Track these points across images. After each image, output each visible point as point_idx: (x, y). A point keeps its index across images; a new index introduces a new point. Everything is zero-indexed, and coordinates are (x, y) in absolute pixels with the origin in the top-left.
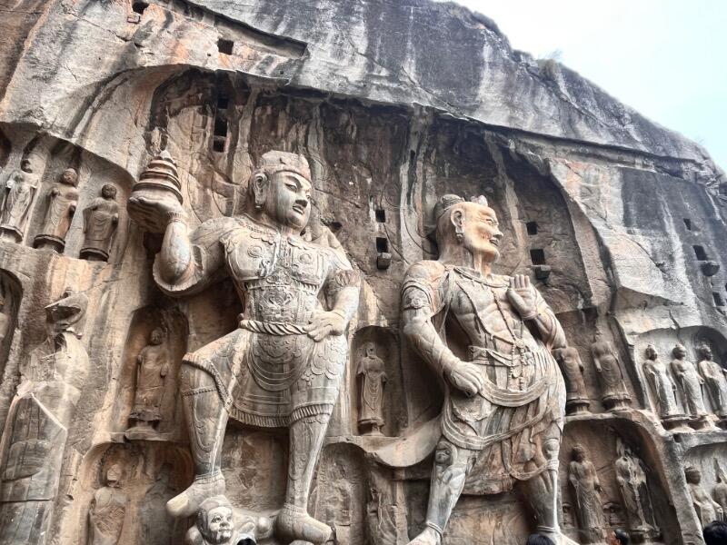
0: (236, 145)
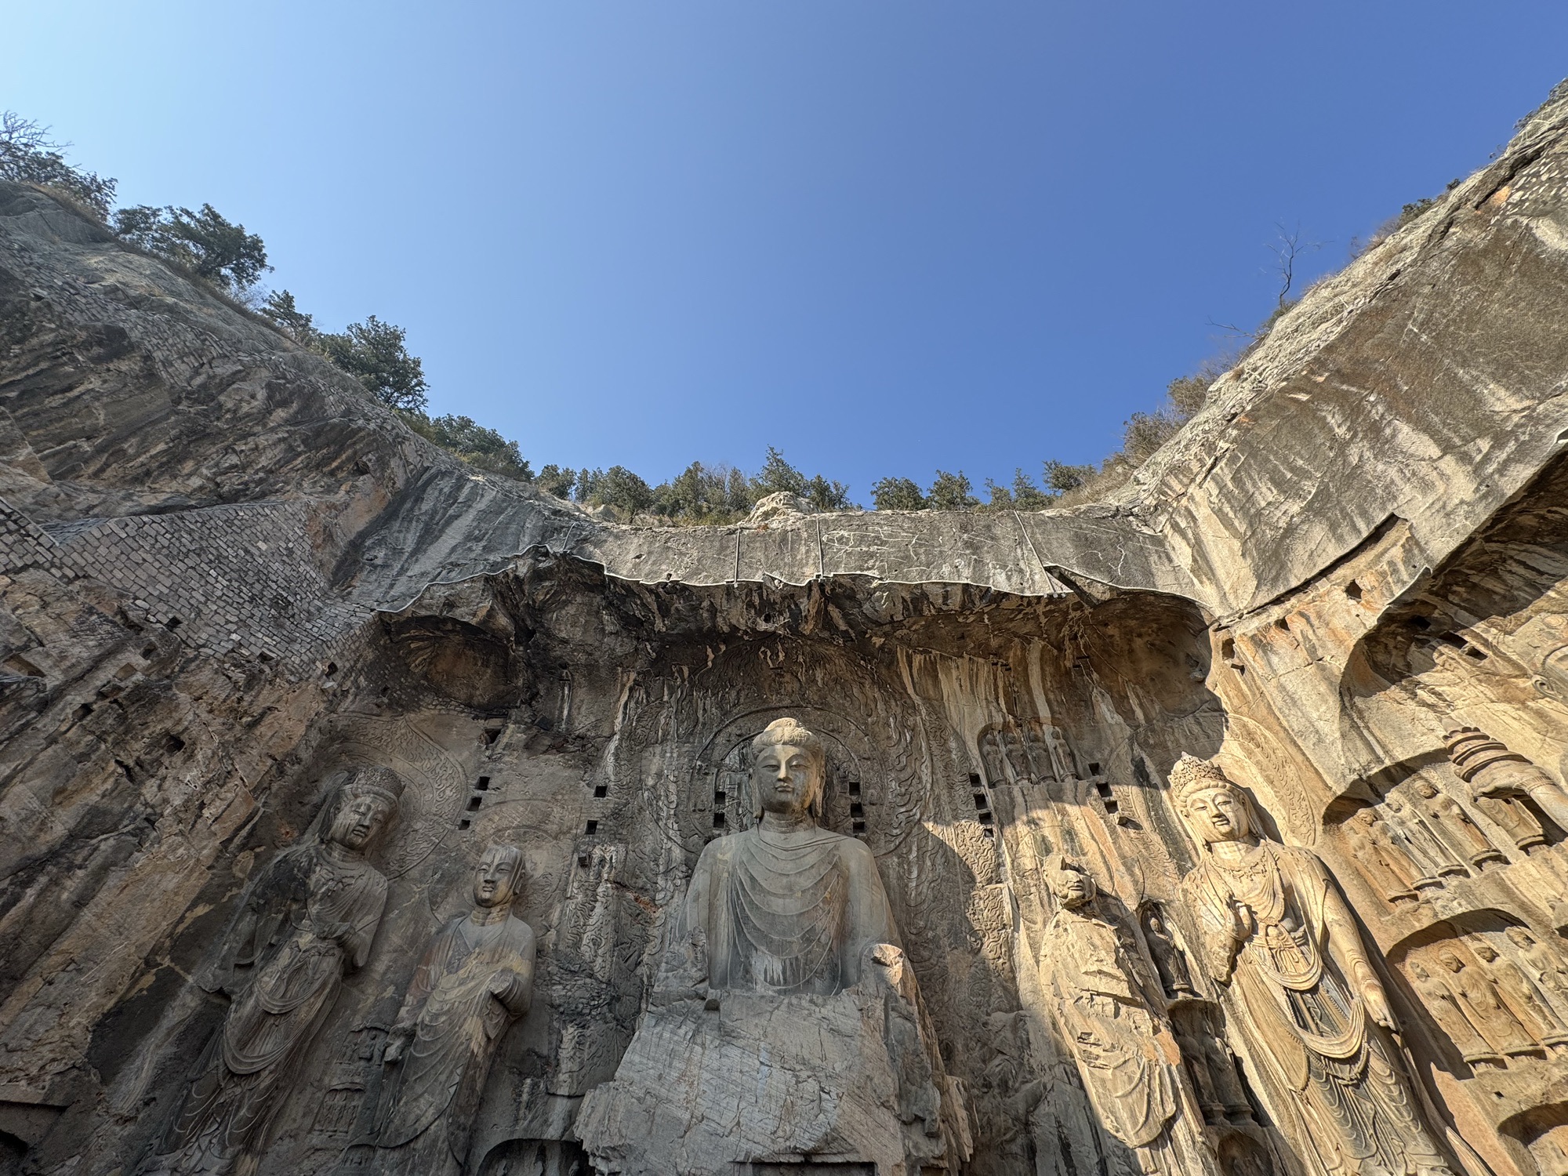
0: (1487, 640)
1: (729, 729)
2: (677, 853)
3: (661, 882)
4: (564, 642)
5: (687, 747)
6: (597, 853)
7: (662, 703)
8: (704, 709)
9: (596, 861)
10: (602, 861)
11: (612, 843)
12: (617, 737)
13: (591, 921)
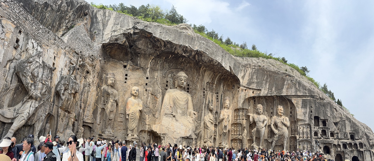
1: (170, 70)
2: (161, 90)
3: (158, 94)
4: (140, 49)
5: (162, 72)
6: (148, 89)
7: (158, 63)
8: (166, 66)
9: (148, 90)
10: (149, 90)
11: (150, 87)
12: (149, 68)
13: (148, 100)
